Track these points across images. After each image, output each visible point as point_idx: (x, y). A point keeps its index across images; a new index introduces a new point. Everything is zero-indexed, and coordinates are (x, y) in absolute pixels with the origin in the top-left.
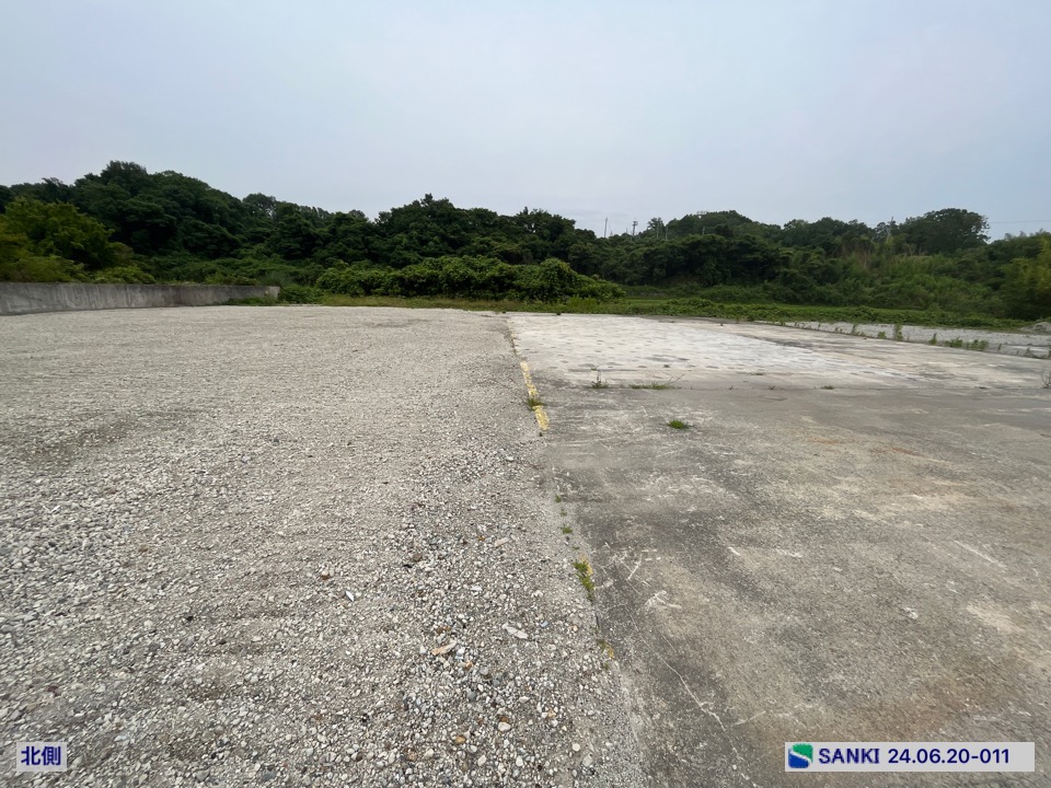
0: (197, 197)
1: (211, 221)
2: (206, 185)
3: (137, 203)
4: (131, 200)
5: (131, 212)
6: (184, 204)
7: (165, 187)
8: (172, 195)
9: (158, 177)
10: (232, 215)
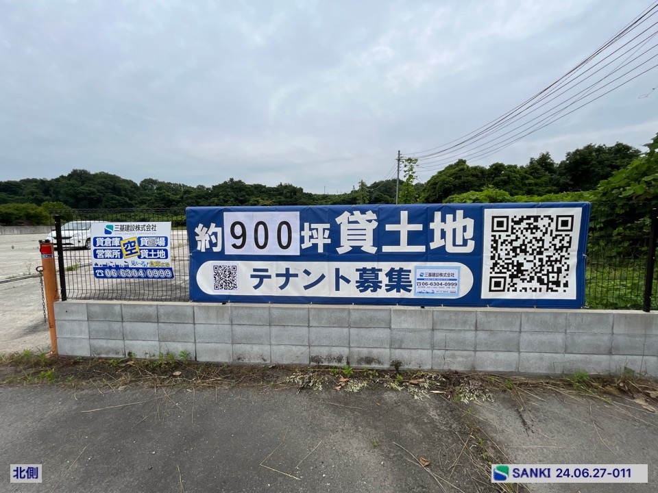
0: (115, 184)
1: (120, 195)
2: (119, 178)
3: (84, 189)
4: (81, 187)
5: (80, 193)
6: (107, 188)
7: (99, 180)
8: (101, 184)
9: (95, 175)
10: (131, 192)
